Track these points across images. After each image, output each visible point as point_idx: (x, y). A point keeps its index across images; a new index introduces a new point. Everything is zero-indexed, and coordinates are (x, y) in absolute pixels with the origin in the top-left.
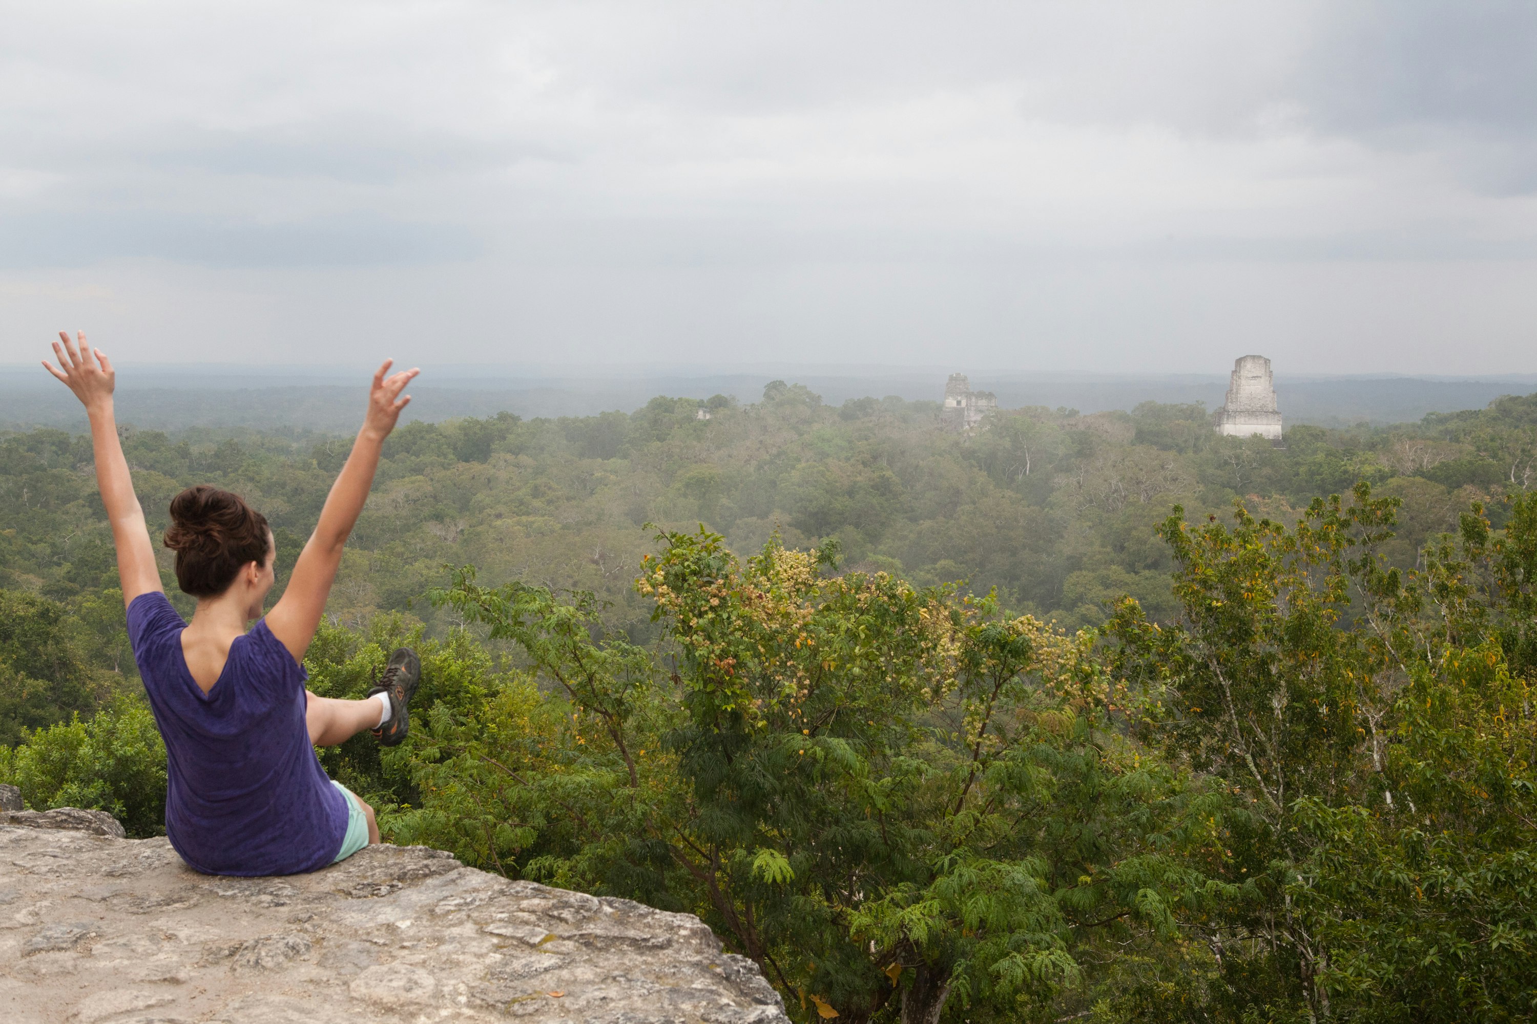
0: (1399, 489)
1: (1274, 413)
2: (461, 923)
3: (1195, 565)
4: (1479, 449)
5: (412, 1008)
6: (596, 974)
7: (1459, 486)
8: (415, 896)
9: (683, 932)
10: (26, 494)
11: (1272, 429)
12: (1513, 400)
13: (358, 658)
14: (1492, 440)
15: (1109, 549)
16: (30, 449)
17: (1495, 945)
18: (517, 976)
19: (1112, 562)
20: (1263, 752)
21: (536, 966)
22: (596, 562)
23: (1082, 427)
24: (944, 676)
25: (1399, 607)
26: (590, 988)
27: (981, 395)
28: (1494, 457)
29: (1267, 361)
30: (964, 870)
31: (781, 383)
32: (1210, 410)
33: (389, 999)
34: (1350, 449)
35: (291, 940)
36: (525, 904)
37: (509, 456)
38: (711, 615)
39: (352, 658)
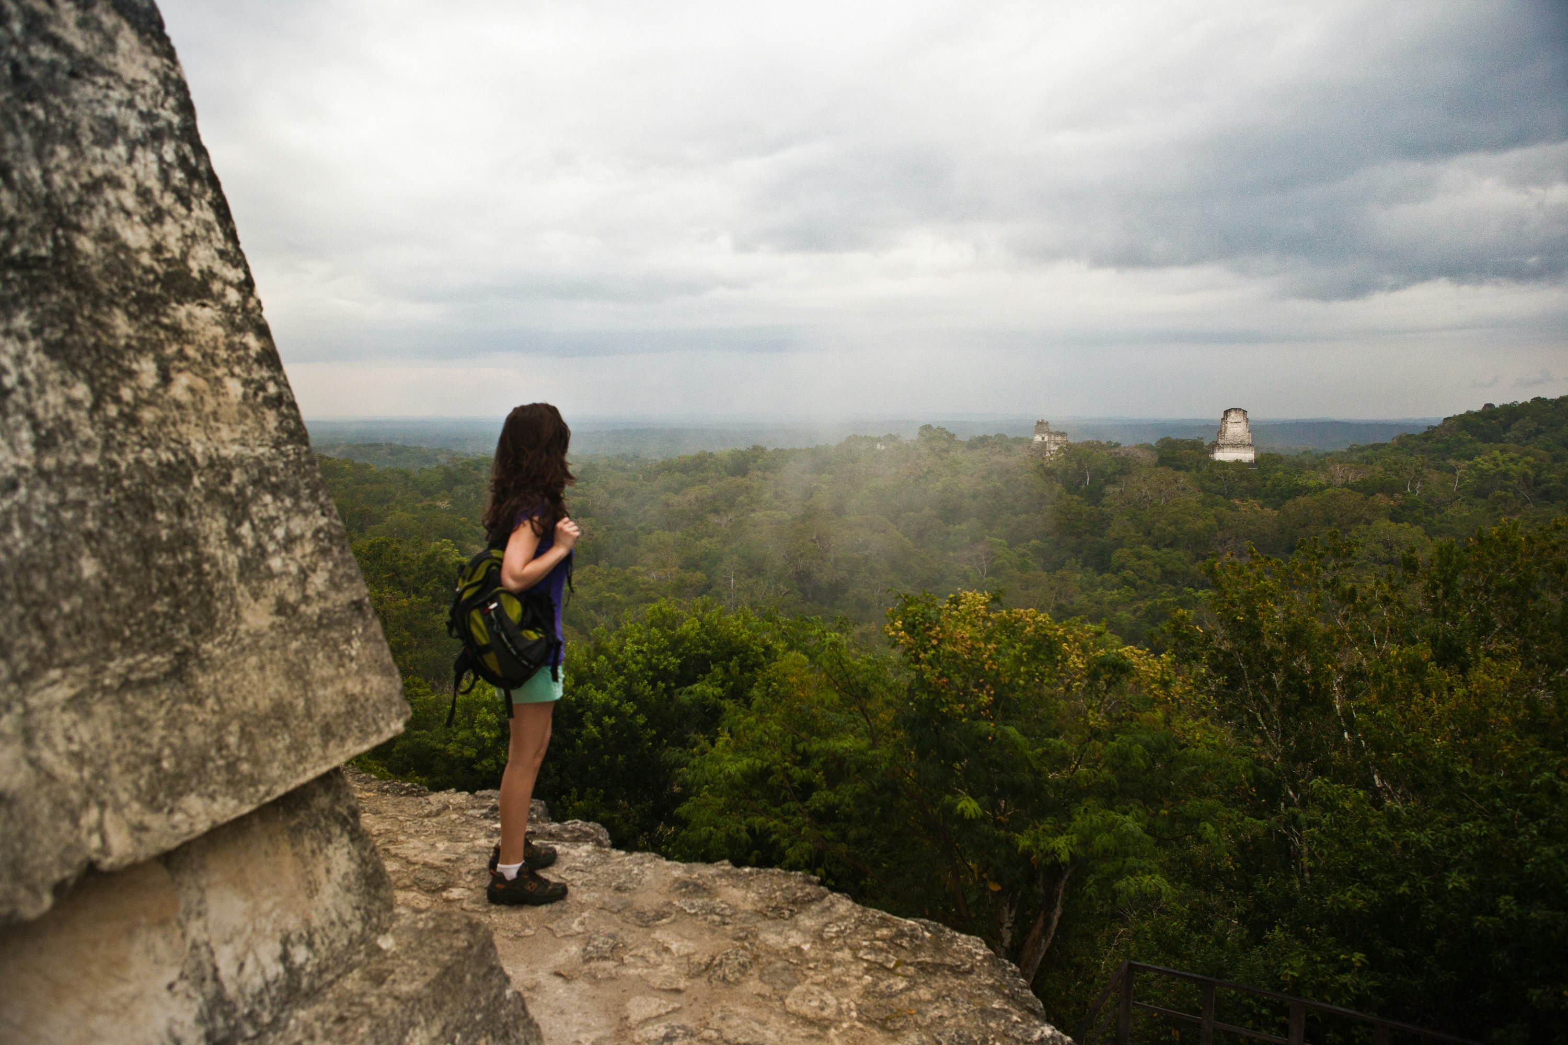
0: (1333, 496)
1: (1249, 445)
2: (840, 949)
3: (1225, 592)
4: (1386, 470)
5: (826, 1023)
6: (932, 995)
7: (1373, 494)
8: (808, 921)
9: (979, 958)
10: (473, 496)
11: (1247, 456)
12: (1408, 436)
13: (685, 626)
14: (1396, 463)
15: (1140, 534)
16: (476, 469)
17: (1450, 886)
18: (882, 995)
19: (1142, 543)
20: (1267, 709)
21: (895, 988)
22: (814, 541)
23: (1123, 454)
24: (1074, 680)
25: (1355, 611)
26: (931, 1007)
27: (1057, 434)
28: (1397, 475)
29: (1245, 412)
30: (1093, 817)
31: (930, 426)
32: (1206, 443)
33: (811, 1015)
34: (1298, 466)
35: (741, 960)
36: (878, 933)
37: (760, 473)
38: (933, 652)
39: (681, 625)
